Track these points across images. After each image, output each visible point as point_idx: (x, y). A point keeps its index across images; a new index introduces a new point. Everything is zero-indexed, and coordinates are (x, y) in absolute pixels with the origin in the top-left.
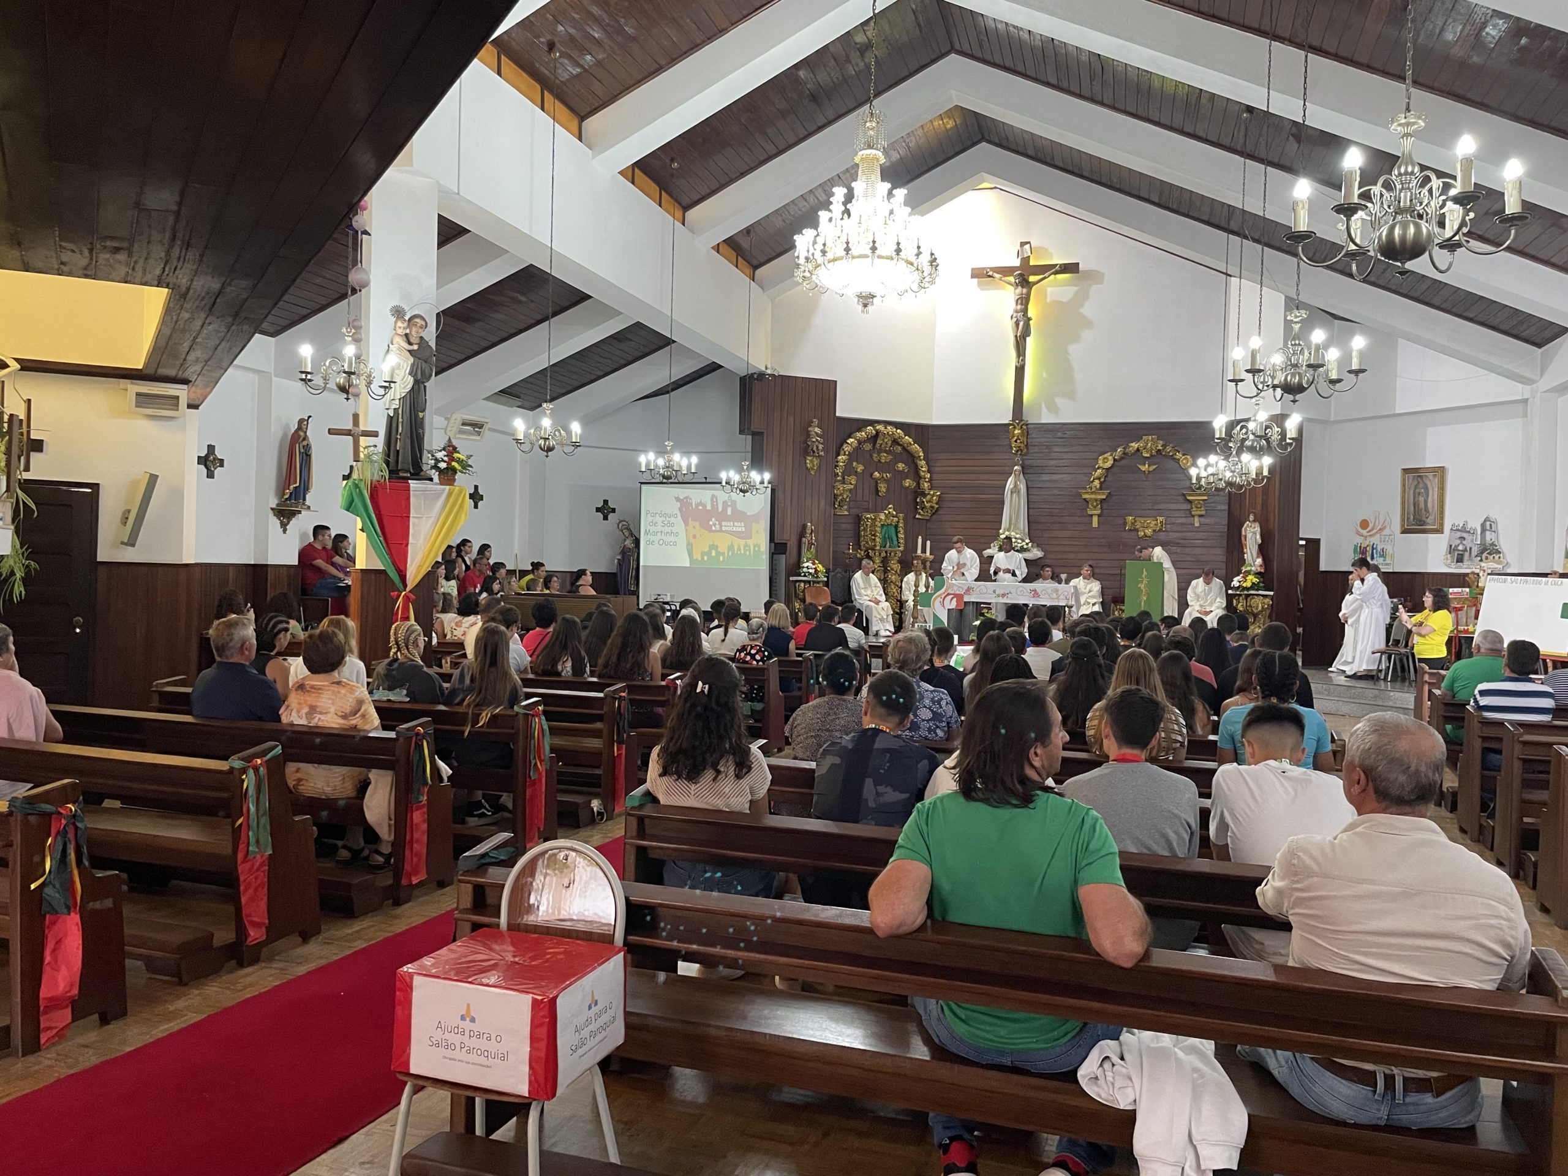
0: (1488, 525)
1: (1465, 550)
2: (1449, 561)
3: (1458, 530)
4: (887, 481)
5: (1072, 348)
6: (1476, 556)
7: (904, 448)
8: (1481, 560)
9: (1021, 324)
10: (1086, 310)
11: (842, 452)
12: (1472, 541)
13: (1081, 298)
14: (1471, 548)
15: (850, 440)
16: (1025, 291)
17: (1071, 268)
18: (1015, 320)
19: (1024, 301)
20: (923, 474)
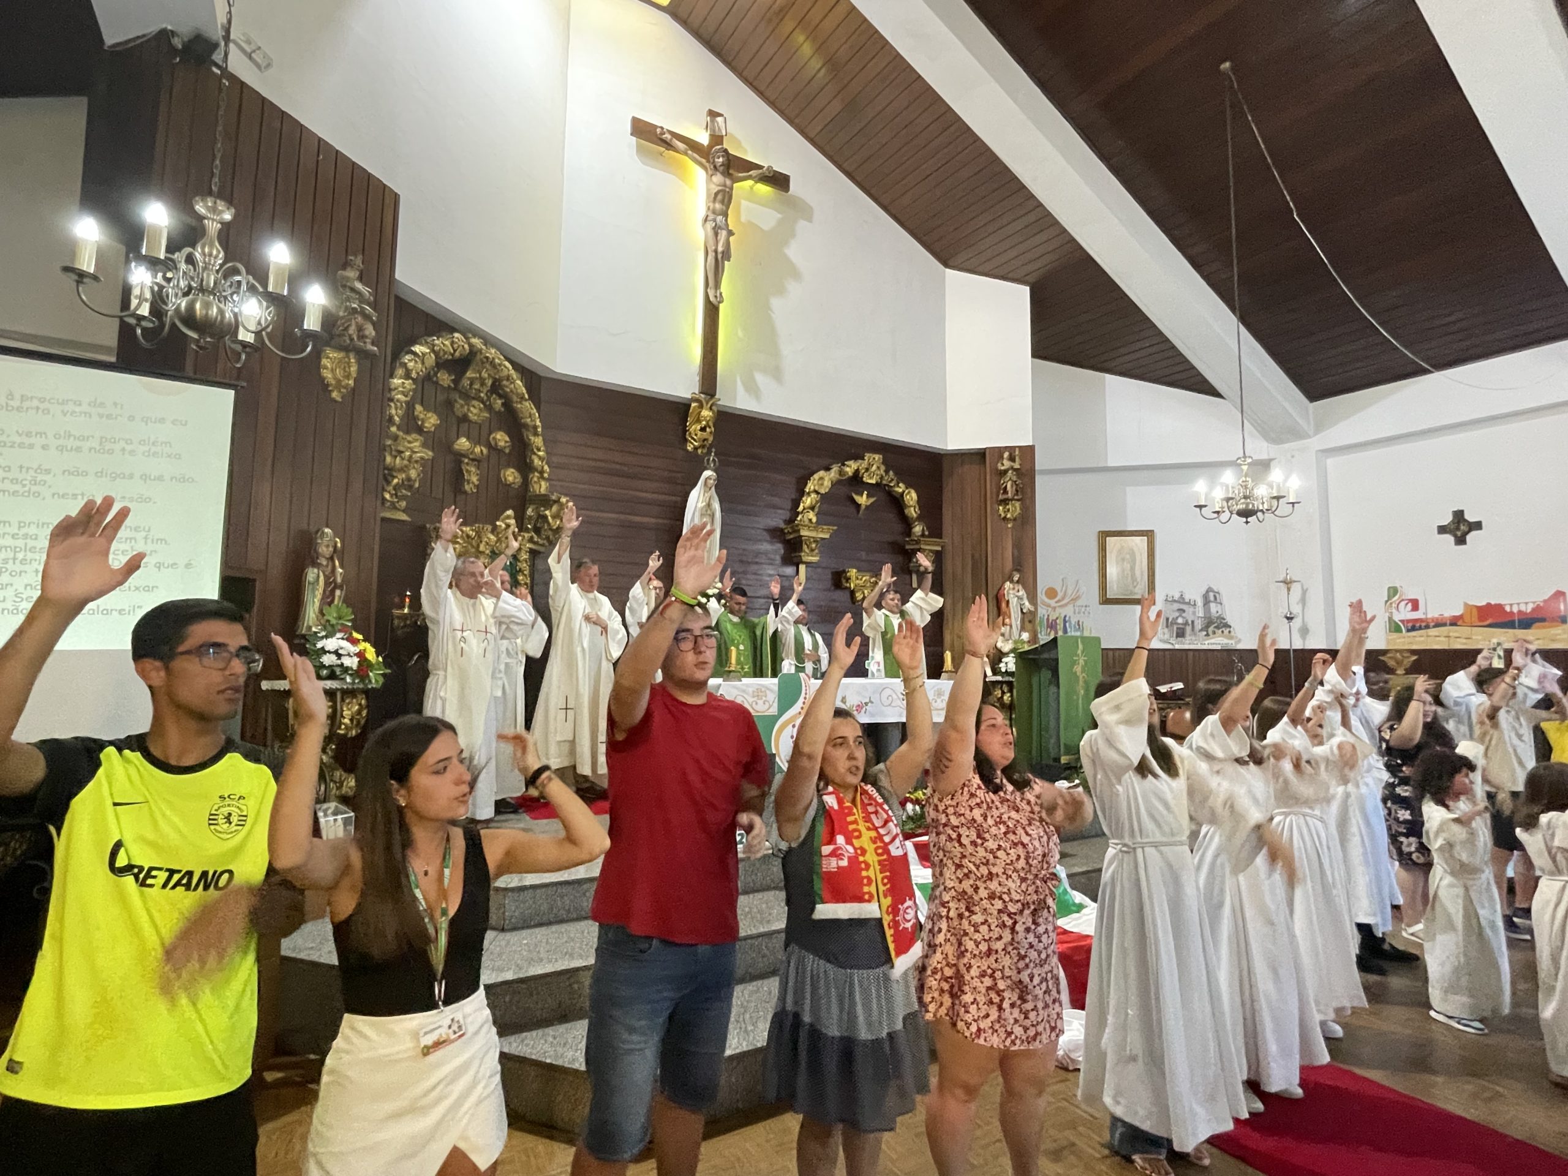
0: (1210, 596)
1: (1186, 624)
2: (1167, 636)
3: (1175, 601)
4: (477, 461)
5: (776, 303)
6: (1201, 630)
7: (508, 404)
8: (1207, 635)
9: (723, 234)
10: (793, 251)
11: (400, 371)
12: (1194, 613)
13: (784, 234)
14: (1193, 622)
15: (417, 349)
16: (728, 182)
17: (779, 181)
18: (710, 225)
19: (724, 197)
20: (537, 462)
